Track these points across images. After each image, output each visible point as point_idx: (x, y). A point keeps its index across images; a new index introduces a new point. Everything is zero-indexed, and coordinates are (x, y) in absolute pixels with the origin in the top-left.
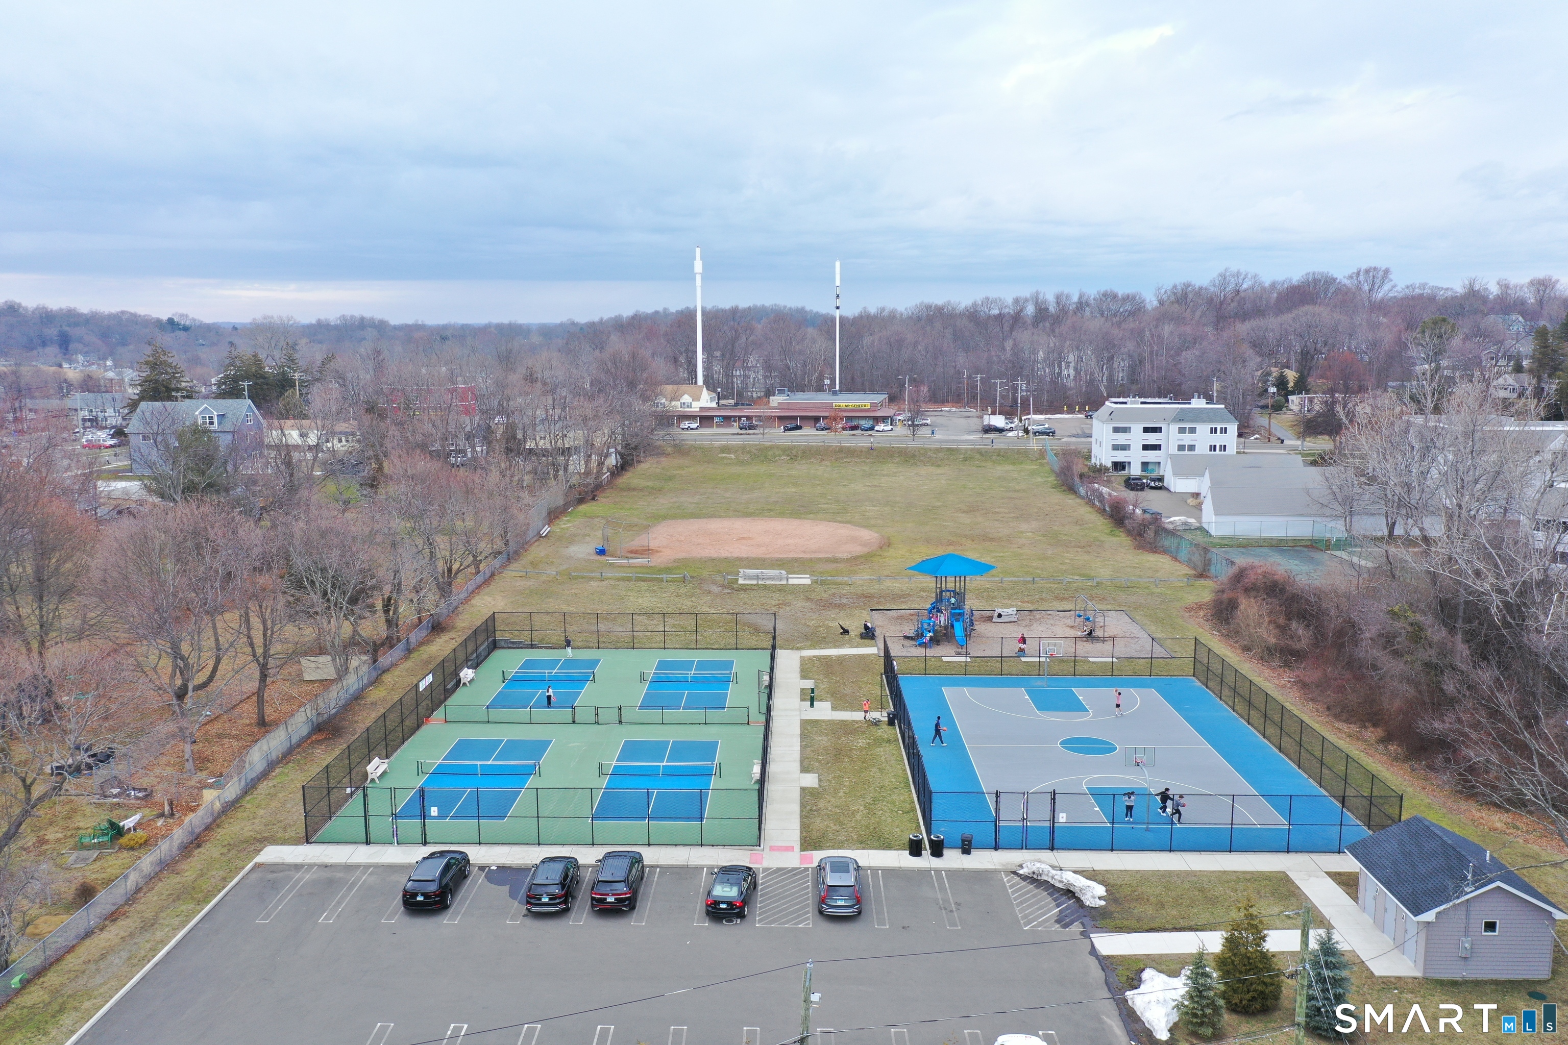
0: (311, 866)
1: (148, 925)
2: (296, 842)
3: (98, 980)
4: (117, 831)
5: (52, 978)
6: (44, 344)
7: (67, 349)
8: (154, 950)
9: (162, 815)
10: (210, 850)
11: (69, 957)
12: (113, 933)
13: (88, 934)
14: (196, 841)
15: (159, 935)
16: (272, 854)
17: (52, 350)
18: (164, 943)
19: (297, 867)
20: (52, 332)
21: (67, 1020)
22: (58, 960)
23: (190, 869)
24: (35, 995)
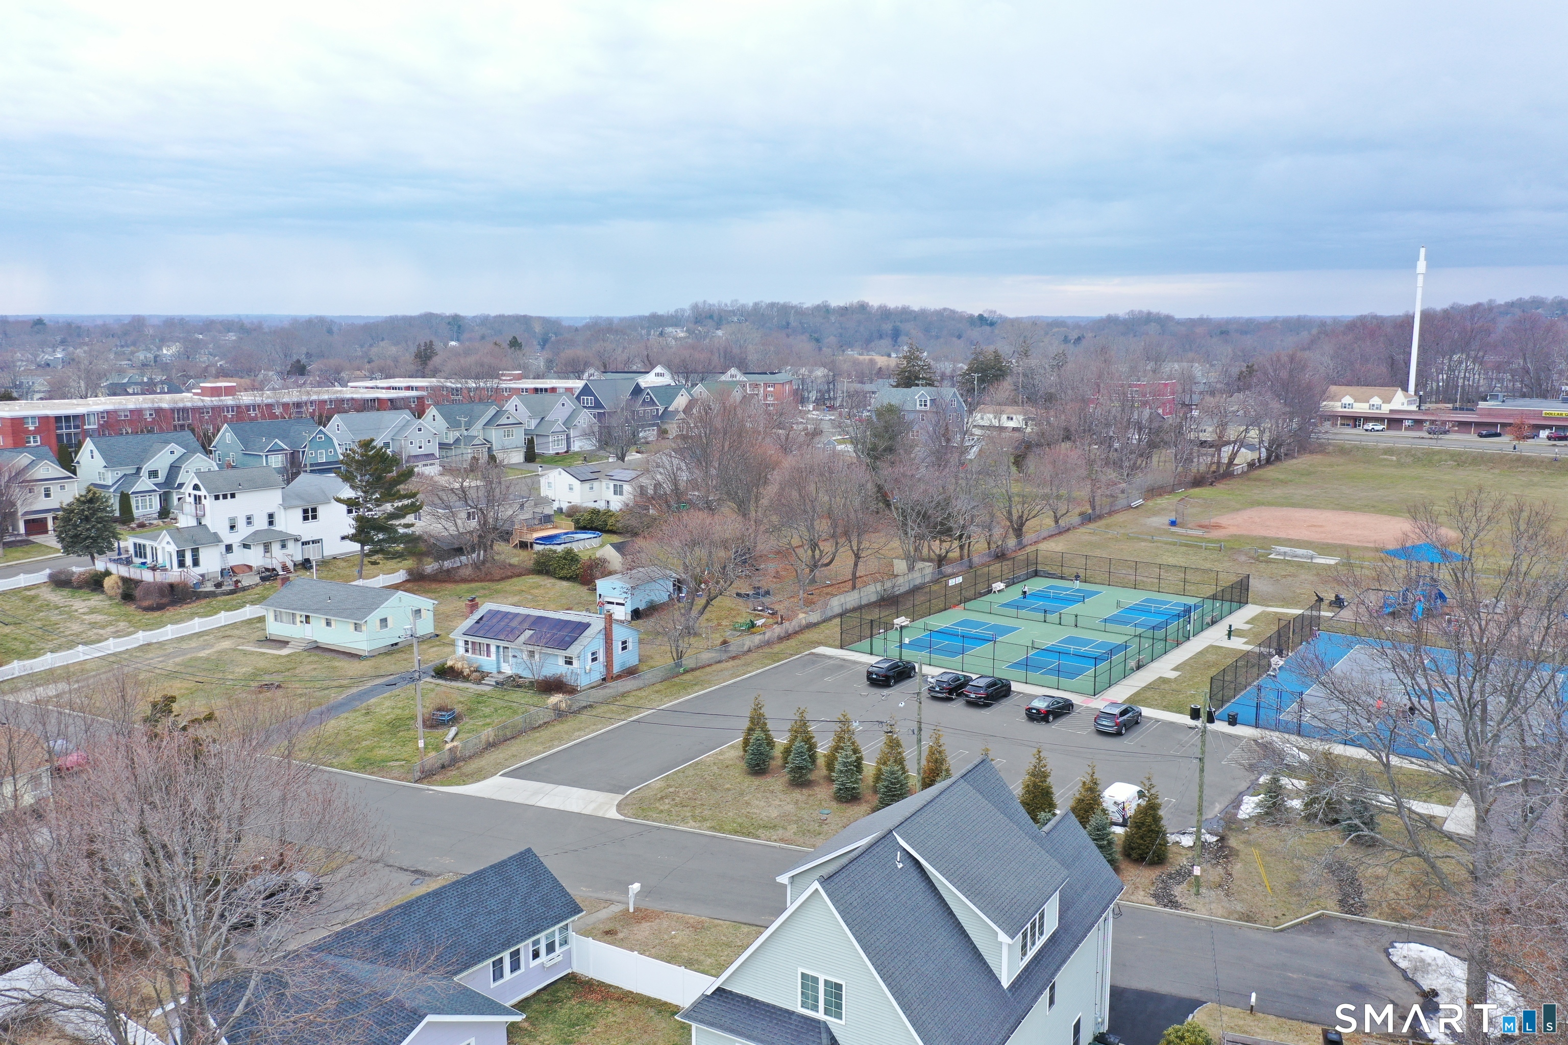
0: (837, 658)
1: (747, 664)
2: (836, 647)
3: (716, 678)
4: (753, 625)
5: (697, 673)
6: (881, 337)
7: (896, 341)
8: (745, 674)
9: (777, 623)
10: (792, 642)
11: (708, 668)
12: (731, 663)
13: (719, 662)
14: (788, 636)
15: (749, 669)
16: (821, 650)
17: (886, 342)
18: (750, 672)
19: (830, 657)
20: (888, 327)
21: (696, 688)
22: (703, 667)
23: (777, 648)
24: (688, 677)
